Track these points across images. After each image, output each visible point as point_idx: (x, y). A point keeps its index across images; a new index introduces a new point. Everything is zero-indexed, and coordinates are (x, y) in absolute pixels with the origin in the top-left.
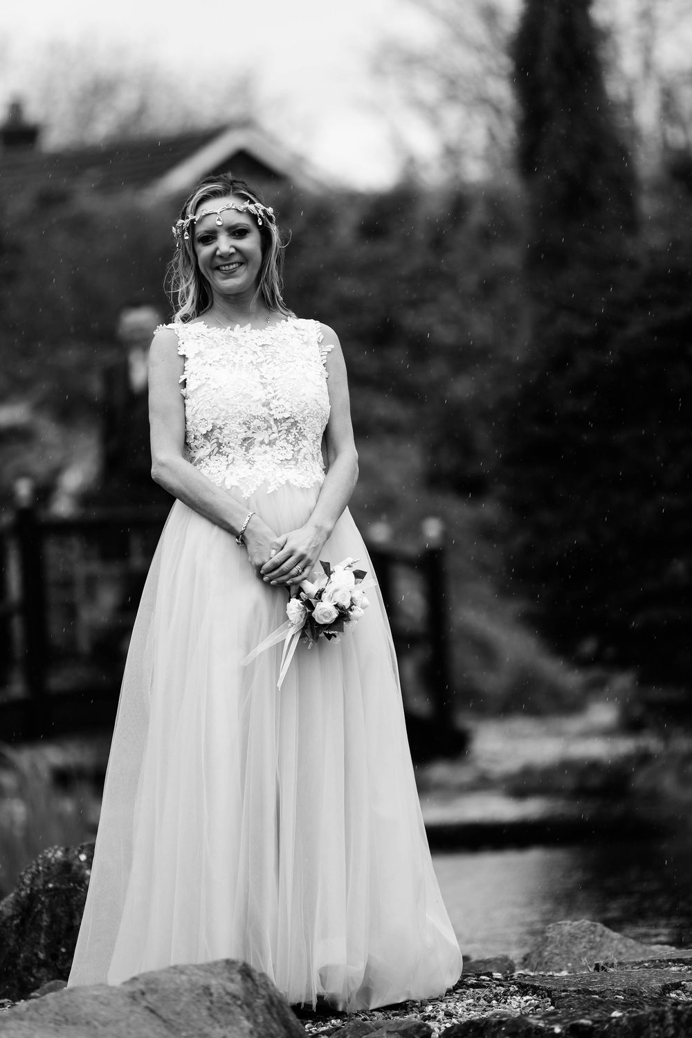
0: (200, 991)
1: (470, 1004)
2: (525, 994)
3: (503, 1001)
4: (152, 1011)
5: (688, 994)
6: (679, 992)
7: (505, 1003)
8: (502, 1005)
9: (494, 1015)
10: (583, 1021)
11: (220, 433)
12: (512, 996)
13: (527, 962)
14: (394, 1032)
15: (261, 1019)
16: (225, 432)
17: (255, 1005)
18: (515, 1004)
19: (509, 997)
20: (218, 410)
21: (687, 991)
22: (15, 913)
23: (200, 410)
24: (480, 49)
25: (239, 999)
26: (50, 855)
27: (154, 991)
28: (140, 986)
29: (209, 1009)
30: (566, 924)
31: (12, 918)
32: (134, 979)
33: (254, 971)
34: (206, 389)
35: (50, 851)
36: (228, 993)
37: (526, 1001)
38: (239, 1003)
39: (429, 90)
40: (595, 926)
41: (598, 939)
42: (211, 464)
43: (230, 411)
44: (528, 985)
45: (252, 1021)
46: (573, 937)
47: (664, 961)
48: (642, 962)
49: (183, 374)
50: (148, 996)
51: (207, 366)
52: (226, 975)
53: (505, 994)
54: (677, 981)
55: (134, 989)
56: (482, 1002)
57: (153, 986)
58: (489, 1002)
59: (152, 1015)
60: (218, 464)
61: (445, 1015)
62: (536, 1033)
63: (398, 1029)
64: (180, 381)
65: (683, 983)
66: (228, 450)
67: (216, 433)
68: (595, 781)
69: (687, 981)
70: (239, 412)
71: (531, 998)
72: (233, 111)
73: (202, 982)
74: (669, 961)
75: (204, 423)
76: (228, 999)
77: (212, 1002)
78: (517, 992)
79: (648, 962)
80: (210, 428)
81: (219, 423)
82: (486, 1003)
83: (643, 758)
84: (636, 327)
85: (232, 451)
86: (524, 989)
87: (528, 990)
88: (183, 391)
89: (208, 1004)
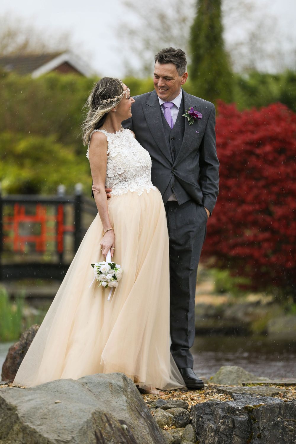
0: (108, 384)
1: (198, 395)
2: (219, 393)
3: (211, 395)
4: (90, 391)
5: (281, 397)
6: (278, 396)
7: (212, 396)
8: (211, 397)
9: (210, 400)
10: (250, 405)
11: (127, 174)
12: (214, 393)
13: (212, 380)
14: (174, 404)
15: (130, 397)
16: (129, 173)
17: (128, 390)
18: (216, 397)
19: (213, 394)
20: (126, 165)
21: (281, 396)
22: (20, 349)
23: (118, 165)
24: (158, 30)
25: (122, 388)
26: (34, 328)
27: (91, 383)
28: (85, 380)
29: (111, 391)
30: (228, 367)
31: (19, 350)
32: (83, 378)
33: (128, 378)
34: (120, 157)
35: (34, 326)
36: (118, 386)
37: (221, 396)
38: (122, 389)
39: (139, 45)
40: (240, 369)
41: (240, 374)
42: (121, 185)
43: (131, 165)
44: (221, 390)
45: (127, 397)
46: (231, 372)
47: (269, 384)
48: (261, 384)
49: (107, 150)
50: (88, 385)
51: (116, 148)
52: (117, 378)
53: (212, 392)
54: (277, 392)
55: (83, 382)
56: (203, 395)
57: (90, 381)
58: (206, 395)
59: (90, 392)
60: (124, 185)
61: (191, 399)
62: (232, 409)
63: (176, 403)
64: (107, 153)
65: (280, 393)
66: (128, 180)
67: (125, 174)
68: (212, 312)
69: (281, 392)
70: (133, 166)
71: (222, 395)
72: (62, 47)
73: (109, 380)
74: (271, 384)
75: (120, 170)
76: (118, 388)
77: (112, 389)
78: (216, 392)
79: (263, 383)
80: (123, 171)
81: (127, 170)
82: (204, 396)
83: (230, 305)
84: (239, 141)
85: (130, 180)
86: (219, 391)
87: (221, 392)
88: (108, 157)
89: (111, 389)
